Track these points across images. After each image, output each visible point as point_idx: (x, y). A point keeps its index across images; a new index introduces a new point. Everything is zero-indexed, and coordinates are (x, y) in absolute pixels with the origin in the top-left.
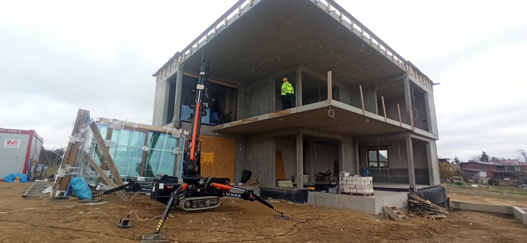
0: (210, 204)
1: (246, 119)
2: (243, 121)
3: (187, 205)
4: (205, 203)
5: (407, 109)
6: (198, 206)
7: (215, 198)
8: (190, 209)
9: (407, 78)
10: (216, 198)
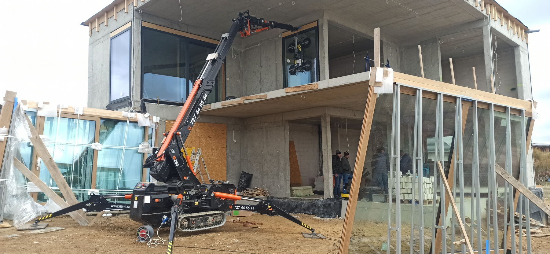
0: (212, 223)
1: (249, 97)
2: (244, 100)
3: (184, 224)
4: (206, 220)
5: (487, 74)
6: (198, 225)
7: (218, 214)
8: (187, 230)
9: (489, 26)
10: (220, 213)
